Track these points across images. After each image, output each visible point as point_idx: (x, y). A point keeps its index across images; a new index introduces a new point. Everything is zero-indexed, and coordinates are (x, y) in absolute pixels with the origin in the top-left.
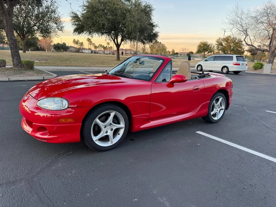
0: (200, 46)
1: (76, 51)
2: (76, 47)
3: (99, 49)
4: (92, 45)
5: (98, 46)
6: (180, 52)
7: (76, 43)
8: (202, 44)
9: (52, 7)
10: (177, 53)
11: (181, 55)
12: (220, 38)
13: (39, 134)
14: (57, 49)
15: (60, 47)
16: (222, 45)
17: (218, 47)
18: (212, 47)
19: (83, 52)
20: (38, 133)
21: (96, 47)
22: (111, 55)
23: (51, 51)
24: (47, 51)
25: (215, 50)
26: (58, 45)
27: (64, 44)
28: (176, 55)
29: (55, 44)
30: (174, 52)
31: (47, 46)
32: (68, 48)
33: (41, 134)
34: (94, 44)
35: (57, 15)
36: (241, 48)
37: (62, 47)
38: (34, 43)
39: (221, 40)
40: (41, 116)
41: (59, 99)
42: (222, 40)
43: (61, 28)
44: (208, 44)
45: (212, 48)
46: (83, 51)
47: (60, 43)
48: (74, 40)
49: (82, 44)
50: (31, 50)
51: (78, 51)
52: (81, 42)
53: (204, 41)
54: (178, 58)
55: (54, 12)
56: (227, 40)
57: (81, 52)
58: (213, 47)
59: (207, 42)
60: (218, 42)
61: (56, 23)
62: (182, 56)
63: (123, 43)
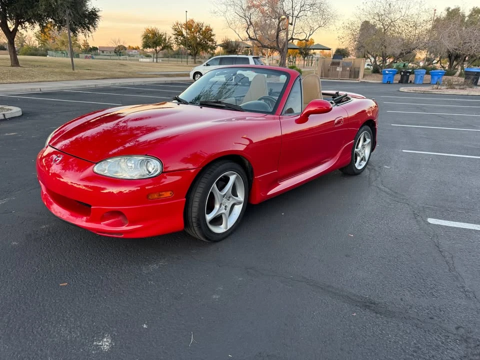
0: (146, 37)
6: (99, 47)
8: (149, 33)
10: (95, 49)
11: (103, 52)
12: (177, 23)
13: (104, 224)
16: (182, 35)
17: (177, 38)
18: (167, 38)
20: (102, 223)
25: (172, 43)
28: (93, 52)
30: (88, 46)
33: (108, 225)
36: (212, 40)
39: (179, 26)
40: (115, 193)
41: (143, 158)
42: (181, 27)
44: (160, 33)
45: (167, 40)
53: (152, 26)
54: (97, 57)
56: (189, 26)
58: (169, 39)
59: (157, 30)
60: (176, 30)
62: (105, 53)
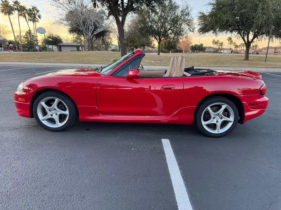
1: (214, 52)
2: (215, 47)
3: (240, 49)
4: (232, 45)
5: (240, 45)
7: (215, 44)
9: (186, 11)
14: (193, 50)
15: (197, 48)
19: (221, 53)
21: (236, 46)
22: (254, 55)
23: (189, 53)
24: (184, 52)
26: (195, 46)
27: (202, 45)
29: (192, 46)
31: (185, 48)
32: (204, 48)
34: (235, 43)
35: (190, 17)
37: (199, 48)
38: (174, 46)
43: (193, 29)
46: (222, 51)
47: (198, 44)
48: (214, 40)
49: (222, 44)
50: (172, 52)
51: (216, 51)
52: (220, 42)
55: (188, 14)
57: (219, 53)
61: (188, 25)
63: (255, 39)
